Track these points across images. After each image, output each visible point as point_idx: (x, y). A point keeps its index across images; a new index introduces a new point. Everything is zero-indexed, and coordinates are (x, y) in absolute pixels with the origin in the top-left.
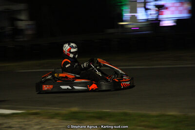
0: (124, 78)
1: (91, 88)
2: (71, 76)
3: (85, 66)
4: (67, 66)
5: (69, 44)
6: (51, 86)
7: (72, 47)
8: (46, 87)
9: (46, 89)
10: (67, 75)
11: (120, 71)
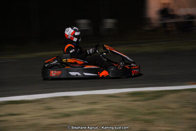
0: (132, 65)
1: (101, 75)
3: (91, 52)
4: (71, 52)
6: (59, 72)
8: (53, 73)
9: (54, 75)
10: (76, 61)
11: (128, 58)
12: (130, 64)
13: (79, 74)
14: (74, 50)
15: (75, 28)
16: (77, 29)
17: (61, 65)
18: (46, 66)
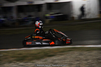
1: (51, 44)
2: (41, 37)
3: (47, 33)
5: (39, 21)
6: (31, 43)
7: (40, 23)
8: (28, 43)
9: (28, 44)
11: (65, 35)
12: (66, 38)
13: (40, 43)
14: (39, 32)
15: (40, 21)
16: (41, 22)
17: (32, 39)
18: (25, 39)
